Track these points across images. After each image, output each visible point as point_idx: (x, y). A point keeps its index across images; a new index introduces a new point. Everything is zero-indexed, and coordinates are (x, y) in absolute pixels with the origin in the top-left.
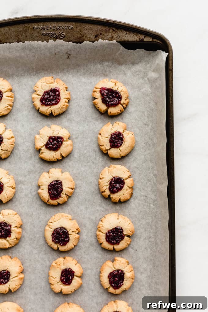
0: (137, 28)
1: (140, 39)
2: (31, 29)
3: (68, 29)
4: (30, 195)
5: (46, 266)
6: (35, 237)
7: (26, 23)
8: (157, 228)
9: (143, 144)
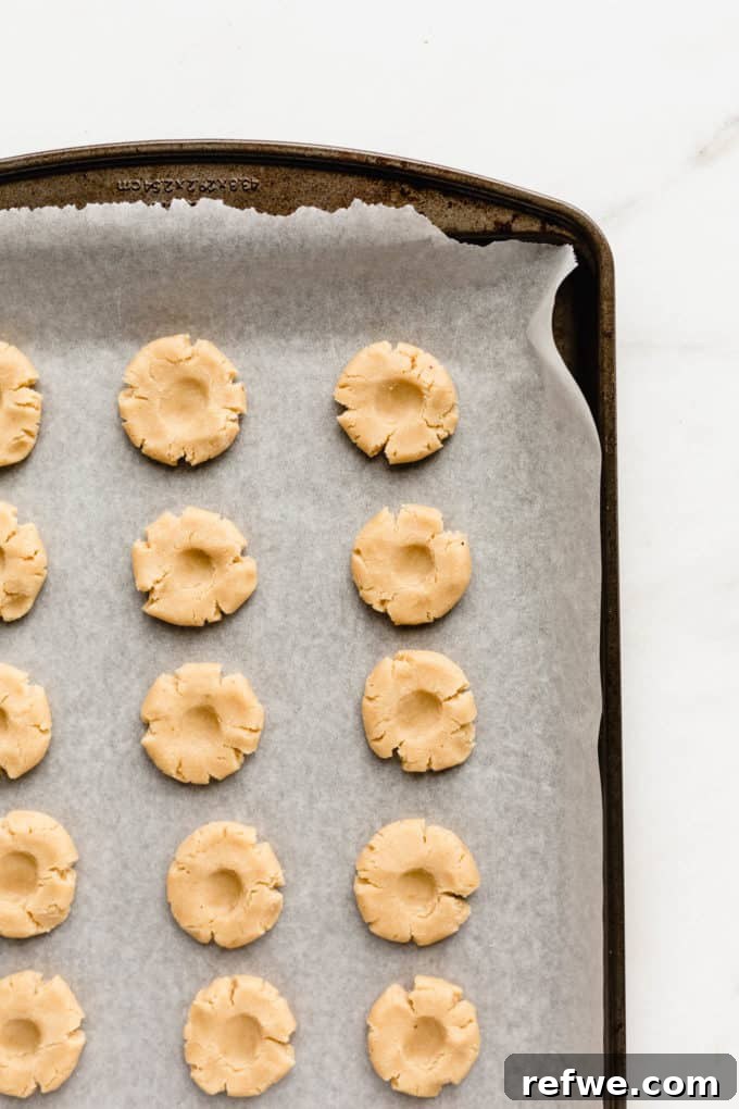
0: (487, 186)
1: (496, 223)
2: (107, 189)
3: (241, 187)
4: (108, 753)
5: (168, 1006)
6: (128, 902)
7: (93, 169)
8: (563, 869)
9: (512, 570)
